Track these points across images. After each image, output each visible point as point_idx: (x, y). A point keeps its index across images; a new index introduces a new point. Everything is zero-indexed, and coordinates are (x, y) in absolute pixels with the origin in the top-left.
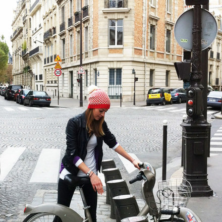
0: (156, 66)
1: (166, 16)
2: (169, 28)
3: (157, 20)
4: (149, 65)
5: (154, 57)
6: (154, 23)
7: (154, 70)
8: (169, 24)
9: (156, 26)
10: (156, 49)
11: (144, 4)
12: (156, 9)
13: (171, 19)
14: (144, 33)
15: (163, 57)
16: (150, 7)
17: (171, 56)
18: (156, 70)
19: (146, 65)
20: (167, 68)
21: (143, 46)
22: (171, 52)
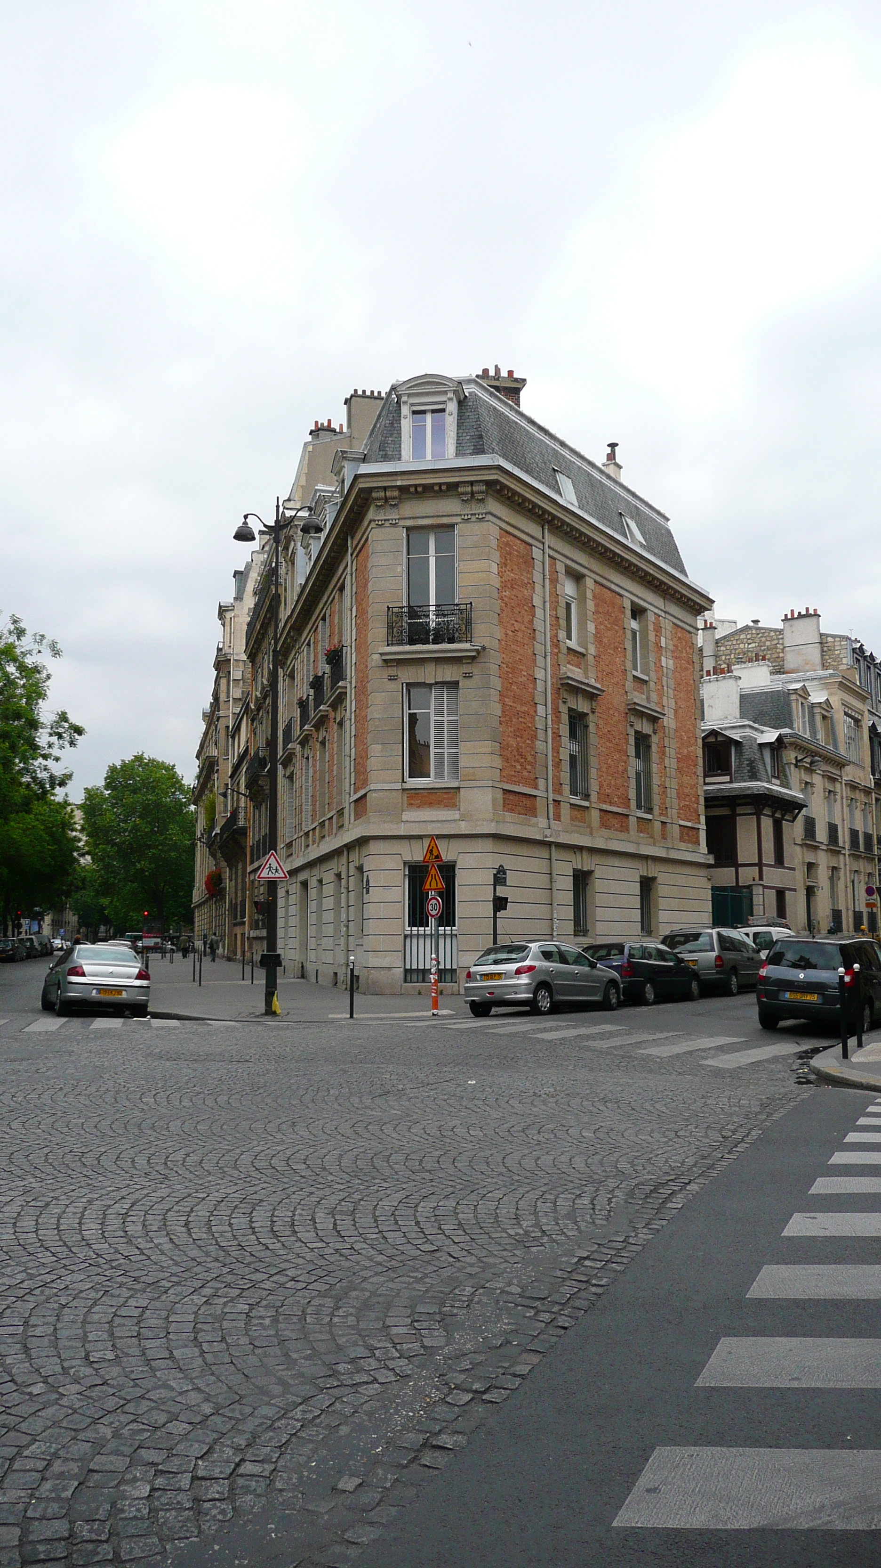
0: (597, 859)
1: (629, 684)
2: (646, 728)
3: (592, 697)
4: (569, 856)
5: (589, 826)
6: (583, 706)
7: (590, 872)
8: (641, 715)
9: (591, 718)
10: (594, 797)
11: (539, 637)
12: (591, 659)
13: (648, 699)
14: (541, 734)
15: (625, 829)
16: (565, 651)
17: (658, 825)
18: (597, 874)
19: (555, 854)
20: (642, 869)
21: (541, 783)
22: (656, 811)
